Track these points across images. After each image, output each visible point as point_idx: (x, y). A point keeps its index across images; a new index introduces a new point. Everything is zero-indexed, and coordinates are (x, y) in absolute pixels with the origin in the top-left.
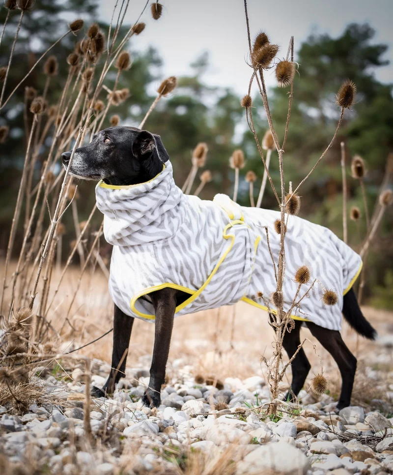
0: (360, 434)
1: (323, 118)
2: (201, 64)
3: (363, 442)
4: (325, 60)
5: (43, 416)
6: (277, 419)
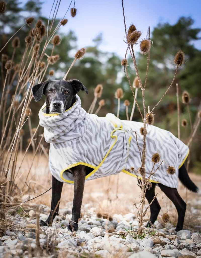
0: (188, 245)
2: (99, 39)
3: (190, 250)
4: (167, 37)
5: (13, 237)
6: (142, 237)
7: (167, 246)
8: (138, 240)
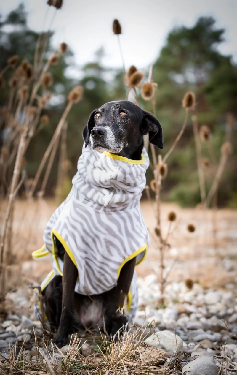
0: (218, 312)
1: (187, 83)
2: (100, 53)
5: (17, 323)
6: (164, 307)
7: (193, 316)
8: (160, 311)
